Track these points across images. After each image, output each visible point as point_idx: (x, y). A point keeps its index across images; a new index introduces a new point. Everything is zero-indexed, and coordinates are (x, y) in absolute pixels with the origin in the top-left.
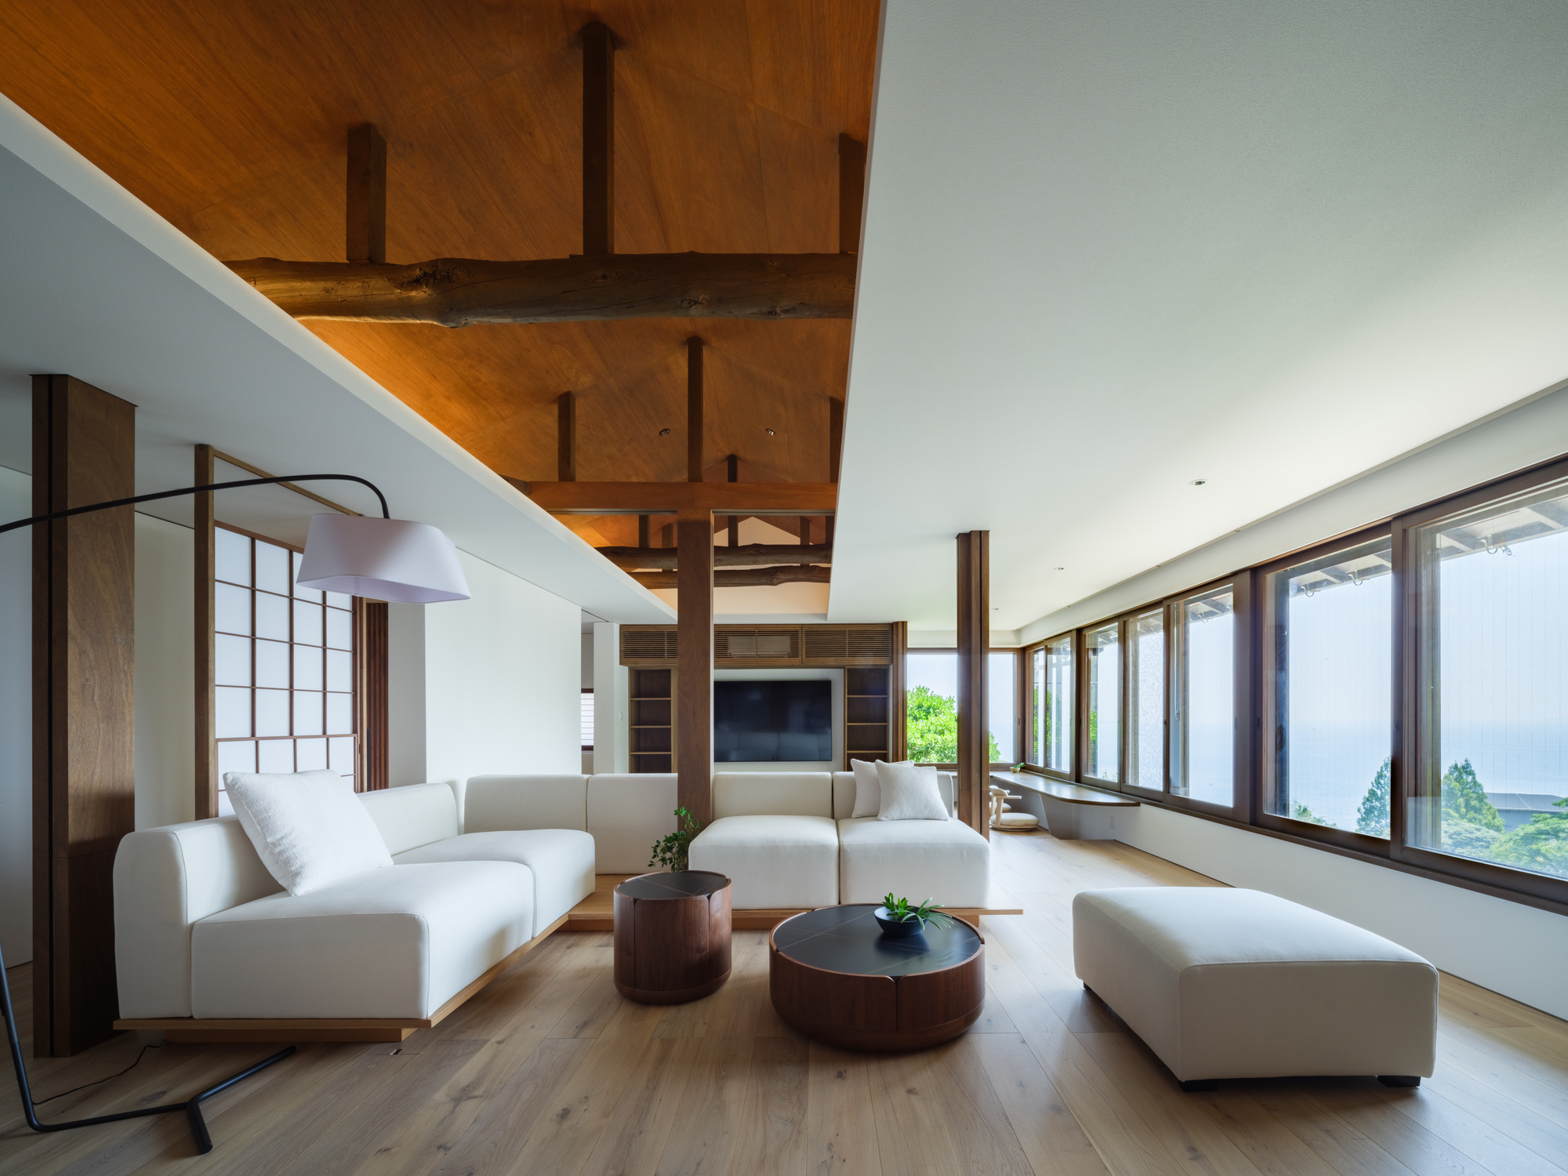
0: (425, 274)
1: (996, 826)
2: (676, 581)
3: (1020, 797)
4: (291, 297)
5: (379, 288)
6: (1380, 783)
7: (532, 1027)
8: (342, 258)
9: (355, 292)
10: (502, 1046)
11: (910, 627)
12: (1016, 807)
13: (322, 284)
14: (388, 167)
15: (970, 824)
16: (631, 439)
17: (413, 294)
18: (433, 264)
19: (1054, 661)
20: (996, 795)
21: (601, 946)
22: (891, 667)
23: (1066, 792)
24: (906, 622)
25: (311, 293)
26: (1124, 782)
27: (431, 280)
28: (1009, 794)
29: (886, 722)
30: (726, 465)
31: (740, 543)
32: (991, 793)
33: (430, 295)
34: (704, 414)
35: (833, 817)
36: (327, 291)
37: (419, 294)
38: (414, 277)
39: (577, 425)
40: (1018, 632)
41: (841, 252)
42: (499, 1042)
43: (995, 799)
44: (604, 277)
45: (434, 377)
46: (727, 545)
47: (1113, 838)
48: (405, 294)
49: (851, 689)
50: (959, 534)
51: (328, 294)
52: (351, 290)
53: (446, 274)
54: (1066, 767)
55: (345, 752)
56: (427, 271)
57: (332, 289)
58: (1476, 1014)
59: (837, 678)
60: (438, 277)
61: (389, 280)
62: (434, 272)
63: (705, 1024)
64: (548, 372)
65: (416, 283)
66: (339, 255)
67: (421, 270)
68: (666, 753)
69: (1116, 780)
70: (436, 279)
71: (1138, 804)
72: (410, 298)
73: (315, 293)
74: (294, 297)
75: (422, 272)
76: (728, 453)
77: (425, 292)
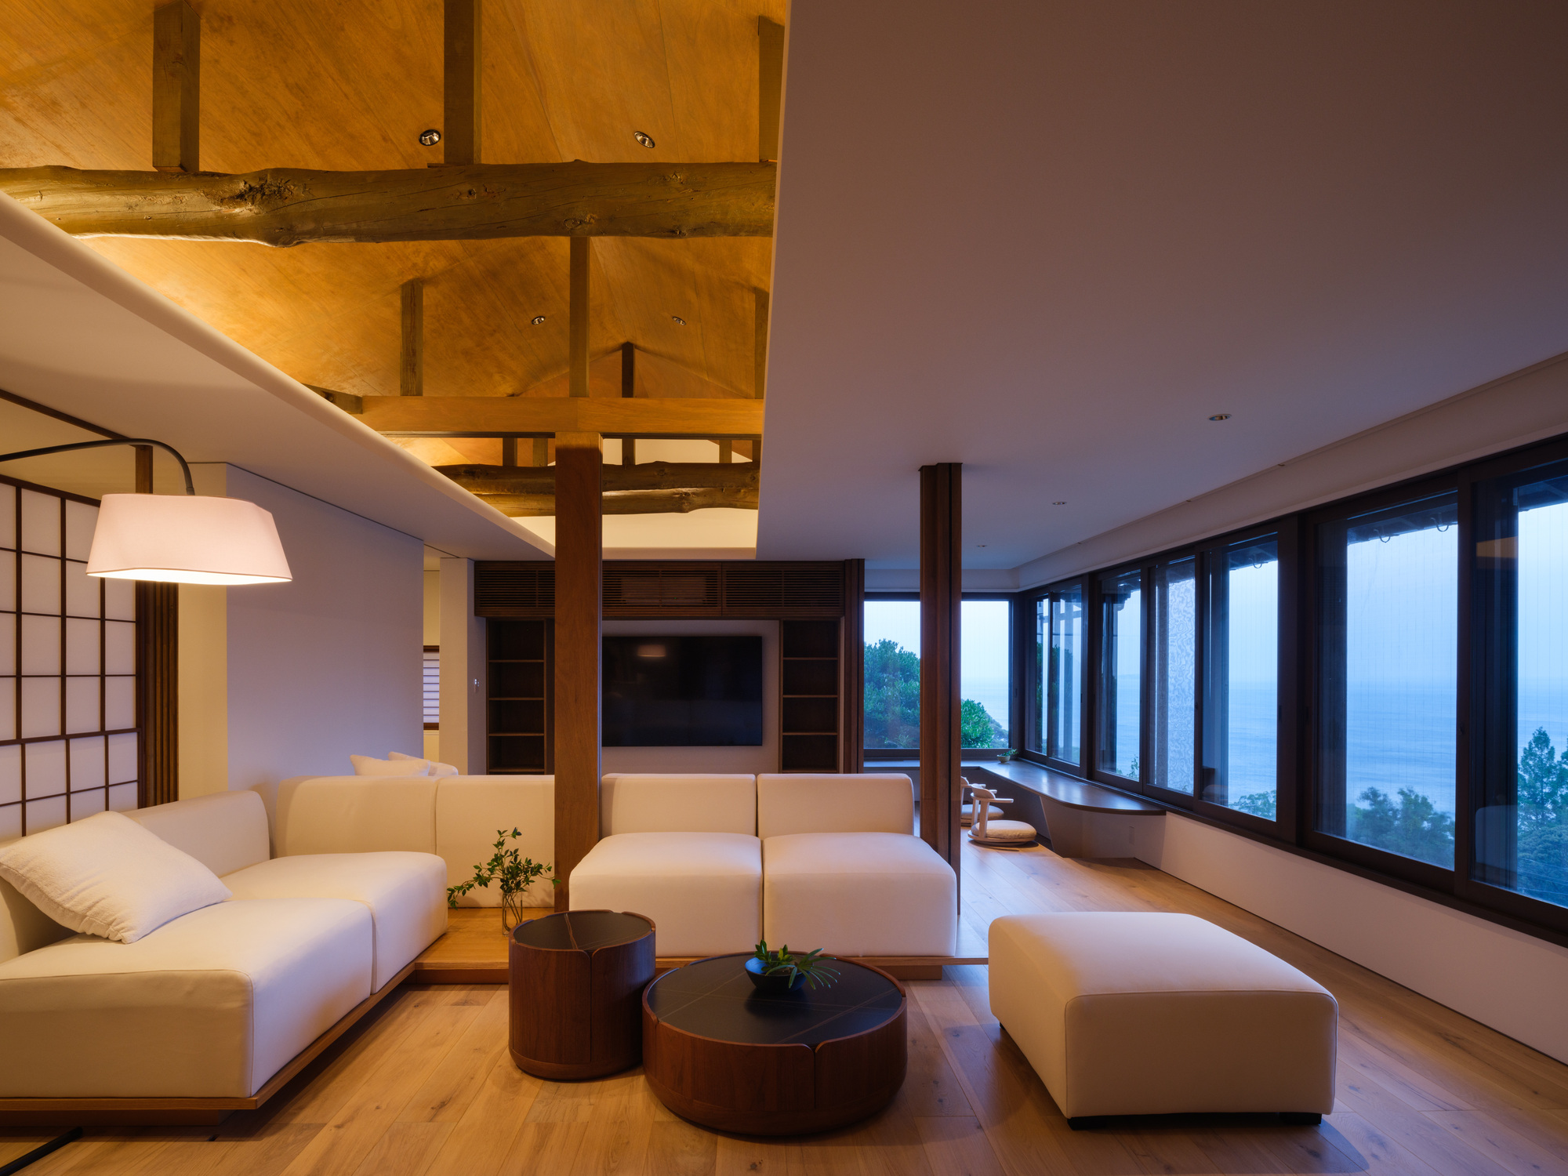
0: (251, 189)
1: (978, 839)
2: (552, 506)
3: (1012, 800)
4: (85, 213)
5: (194, 203)
6: (1528, 764)
7: (378, 1108)
8: (148, 166)
9: (164, 209)
10: (342, 1131)
11: (867, 566)
12: (1009, 813)
13: (123, 199)
14: (201, 43)
15: (936, 848)
16: (495, 331)
17: (237, 210)
18: (261, 175)
19: (1063, 610)
20: (977, 796)
21: (457, 1004)
22: (843, 620)
23: (1073, 793)
24: (863, 560)
25: (111, 209)
26: (1148, 781)
27: (259, 196)
28: (997, 795)
29: (836, 694)
30: (618, 356)
31: (638, 462)
32: (972, 794)
33: (257, 214)
34: (591, 296)
35: (757, 835)
36: (130, 207)
37: (243, 211)
38: (238, 192)
39: (424, 318)
40: (1015, 571)
41: (760, 161)
42: (339, 1127)
43: (977, 802)
44: (470, 193)
45: (244, 270)
46: (621, 464)
47: (1133, 856)
48: (225, 210)
49: (788, 649)
50: (923, 467)
51: (130, 211)
52: (161, 203)
53: (276, 189)
54: (1075, 760)
55: (125, 753)
56: (253, 185)
57: (137, 205)
58: (1536, 1093)
59: (769, 630)
60: (267, 192)
61: (207, 195)
62: (262, 186)
63: (590, 1105)
64: (388, 258)
65: (240, 198)
66: (144, 163)
67: (245, 183)
68: (537, 735)
69: (1136, 778)
70: (264, 194)
71: (1163, 813)
72: (231, 216)
73: (116, 209)
74: (89, 213)
75: (247, 185)
76: (622, 340)
77: (251, 210)
